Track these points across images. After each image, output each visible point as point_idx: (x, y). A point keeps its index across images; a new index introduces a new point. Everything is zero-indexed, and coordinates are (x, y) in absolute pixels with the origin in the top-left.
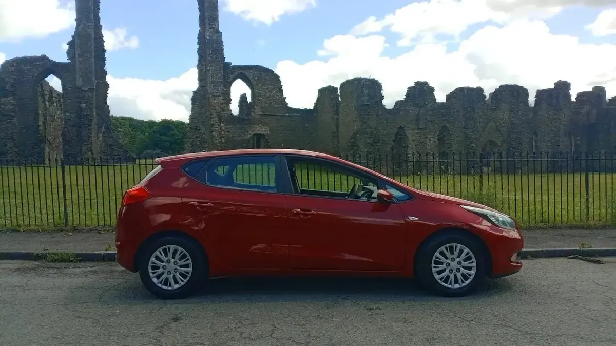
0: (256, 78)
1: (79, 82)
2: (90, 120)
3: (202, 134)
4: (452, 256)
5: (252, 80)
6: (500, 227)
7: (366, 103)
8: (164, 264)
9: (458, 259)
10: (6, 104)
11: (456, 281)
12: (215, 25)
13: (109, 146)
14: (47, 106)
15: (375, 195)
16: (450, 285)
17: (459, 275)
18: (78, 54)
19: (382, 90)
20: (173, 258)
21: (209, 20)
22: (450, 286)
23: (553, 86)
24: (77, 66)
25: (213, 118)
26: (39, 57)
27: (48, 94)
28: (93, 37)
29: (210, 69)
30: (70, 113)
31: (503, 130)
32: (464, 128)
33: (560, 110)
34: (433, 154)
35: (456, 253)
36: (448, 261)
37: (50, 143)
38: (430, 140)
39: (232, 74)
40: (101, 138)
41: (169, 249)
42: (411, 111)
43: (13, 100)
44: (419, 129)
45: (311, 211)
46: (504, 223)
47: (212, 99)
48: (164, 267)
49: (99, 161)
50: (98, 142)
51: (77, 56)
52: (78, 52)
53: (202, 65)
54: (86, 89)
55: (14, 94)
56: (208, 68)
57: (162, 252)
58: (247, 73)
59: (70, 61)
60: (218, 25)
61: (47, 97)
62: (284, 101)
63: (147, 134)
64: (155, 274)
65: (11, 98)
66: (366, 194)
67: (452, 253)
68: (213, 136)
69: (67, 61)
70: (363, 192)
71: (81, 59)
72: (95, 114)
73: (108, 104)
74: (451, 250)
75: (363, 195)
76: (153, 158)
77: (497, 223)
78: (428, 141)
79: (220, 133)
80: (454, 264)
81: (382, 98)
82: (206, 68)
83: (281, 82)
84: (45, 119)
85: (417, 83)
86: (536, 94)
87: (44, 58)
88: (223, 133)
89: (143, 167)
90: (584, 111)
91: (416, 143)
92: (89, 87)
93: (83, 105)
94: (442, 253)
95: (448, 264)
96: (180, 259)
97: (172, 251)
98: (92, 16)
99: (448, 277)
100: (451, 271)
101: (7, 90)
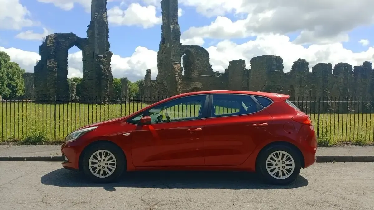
0: (196, 53)
1: (97, 51)
3: (164, 86)
5: (193, 55)
10: (50, 64)
18: (97, 34)
21: (172, 16)
24: (96, 41)
28: (106, 23)
29: (173, 47)
30: (88, 71)
31: (341, 89)
32: (323, 87)
38: (306, 93)
39: (183, 50)
44: (301, 87)
52: (96, 32)
54: (102, 56)
55: (55, 57)
56: (172, 46)
58: (191, 50)
60: (177, 20)
62: (210, 68)
65: (54, 60)
69: (87, 38)
71: (98, 37)
78: (305, 94)
81: (283, 68)
83: (209, 56)
85: (299, 60)
87: (72, 34)
93: (102, 66)
98: (104, 10)
101: (51, 54)
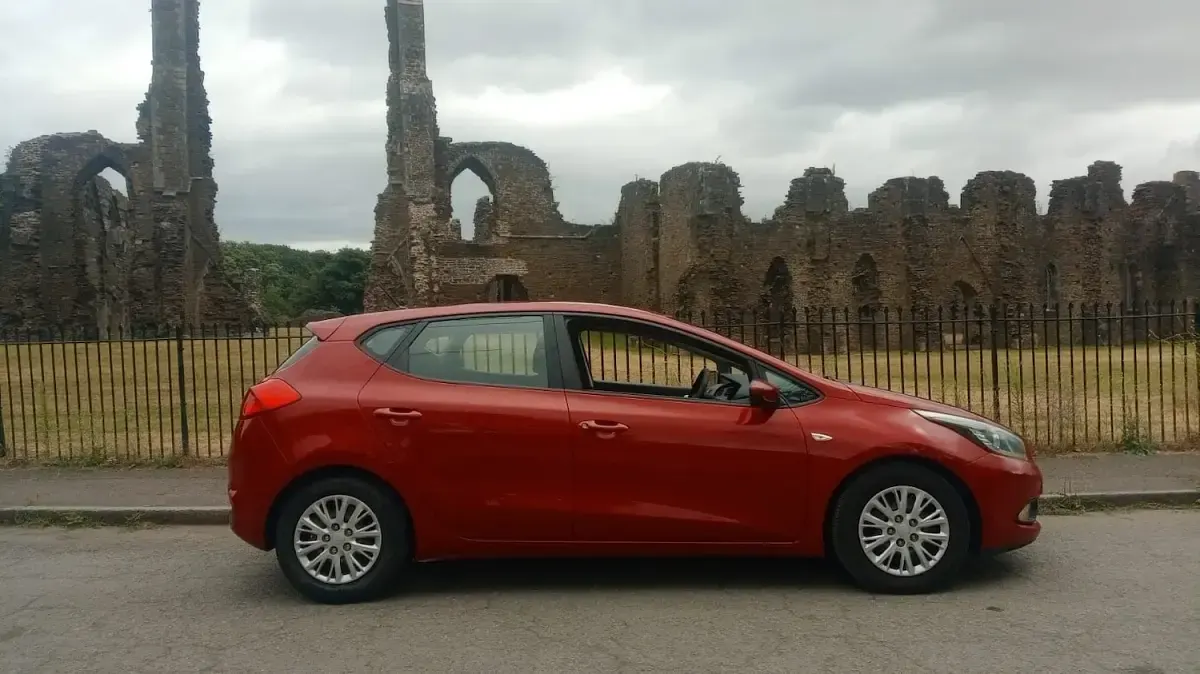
0: (500, 167)
1: (159, 182)
2: (180, 254)
3: (395, 277)
4: (897, 513)
5: (493, 172)
6: (995, 453)
7: (708, 213)
8: (326, 531)
9: (908, 517)
10: (22, 225)
11: (916, 561)
12: (418, 66)
13: (218, 303)
14: (107, 227)
15: (744, 390)
16: (904, 569)
17: (919, 548)
18: (158, 129)
19: (740, 186)
20: (346, 521)
21: (407, 57)
22: (906, 573)
23: (1085, 173)
24: (155, 149)
25: (414, 245)
26: (85, 135)
27: (107, 204)
28: (185, 94)
29: (409, 152)
30: (143, 241)
31: (986, 260)
32: (905, 258)
33: (1101, 220)
34: (846, 310)
35: (902, 503)
36: (890, 524)
37: (114, 299)
38: (837, 283)
39: (453, 160)
40: (201, 288)
41: (340, 501)
42: (797, 227)
43: (34, 217)
44: (814, 261)
45: (616, 424)
46: (1003, 445)
47: (413, 209)
48: (326, 537)
49: (200, 331)
50: (196, 297)
51: (154, 132)
52: (156, 124)
53: (395, 143)
54: (173, 194)
55: (37, 206)
56: (407, 150)
57: (324, 507)
58: (482, 158)
59: (142, 141)
60: (425, 67)
61: (106, 211)
62: (555, 210)
63: (314, 277)
64: (307, 550)
65: (32, 213)
66: (725, 390)
67: (895, 507)
68: (413, 282)
69: (137, 141)
70: (720, 385)
71: (161, 137)
72: (188, 242)
73: (215, 221)
74: (891, 499)
75: (719, 391)
76: (302, 325)
77: (988, 444)
78: (832, 285)
79: (429, 274)
80: (904, 528)
81: (740, 201)
82: (402, 150)
84: (102, 252)
85: (811, 172)
86: (1051, 188)
87: (93, 137)
88: (434, 275)
89: (283, 342)
90: (1148, 221)
91: (809, 289)
92: (177, 190)
93: (165, 224)
94: (875, 511)
95: (891, 530)
96: (359, 525)
97: (344, 505)
98: (182, 55)
99: (898, 556)
100: (900, 542)
101: (24, 198)
